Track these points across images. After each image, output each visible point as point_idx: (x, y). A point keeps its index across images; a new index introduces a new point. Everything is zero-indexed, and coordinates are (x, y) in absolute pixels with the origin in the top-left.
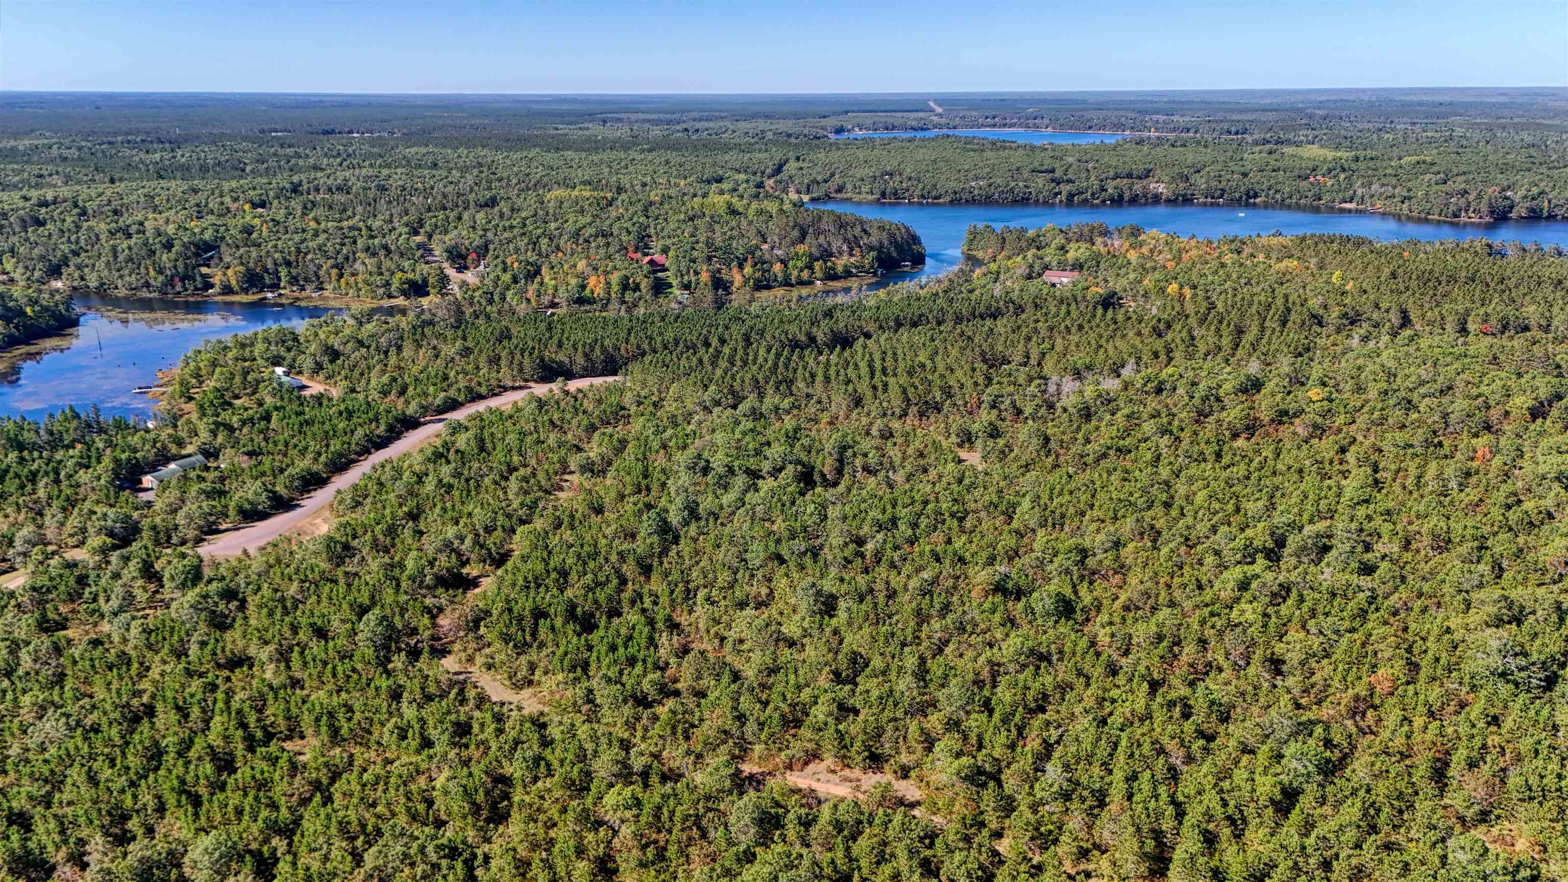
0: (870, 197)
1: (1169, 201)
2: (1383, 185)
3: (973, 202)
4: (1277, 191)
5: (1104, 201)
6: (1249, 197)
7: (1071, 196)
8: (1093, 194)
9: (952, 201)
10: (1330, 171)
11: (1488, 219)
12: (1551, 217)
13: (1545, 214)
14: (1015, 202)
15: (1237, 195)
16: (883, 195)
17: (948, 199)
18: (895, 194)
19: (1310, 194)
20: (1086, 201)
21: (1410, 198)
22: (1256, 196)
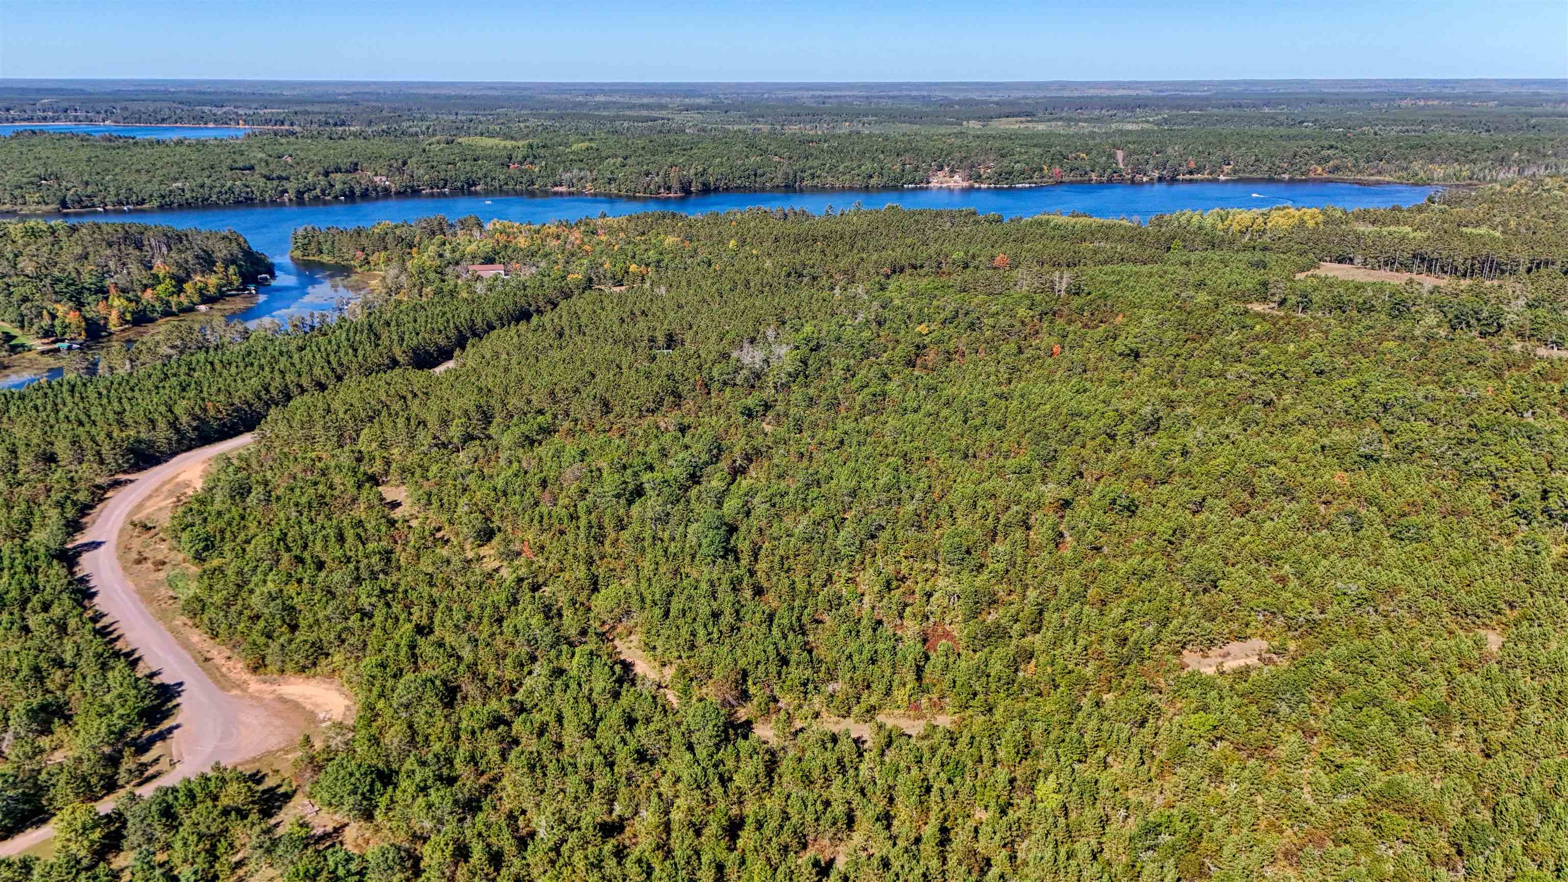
0: (44, 208)
1: (398, 193)
2: (581, 169)
3: (187, 206)
4: (493, 179)
5: (336, 197)
6: (470, 186)
7: (299, 194)
8: (323, 191)
9: (161, 207)
10: (525, 158)
11: (679, 194)
12: (716, 189)
13: (712, 187)
14: (238, 203)
15: (459, 184)
16: (64, 204)
17: (156, 204)
18: (80, 202)
19: (524, 180)
20: (317, 198)
21: (615, 180)
22: (475, 185)
